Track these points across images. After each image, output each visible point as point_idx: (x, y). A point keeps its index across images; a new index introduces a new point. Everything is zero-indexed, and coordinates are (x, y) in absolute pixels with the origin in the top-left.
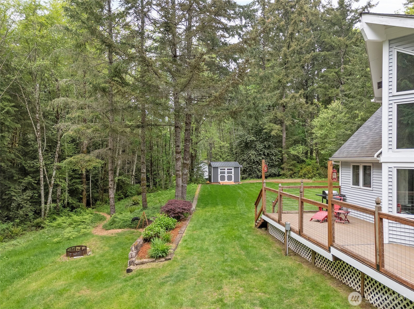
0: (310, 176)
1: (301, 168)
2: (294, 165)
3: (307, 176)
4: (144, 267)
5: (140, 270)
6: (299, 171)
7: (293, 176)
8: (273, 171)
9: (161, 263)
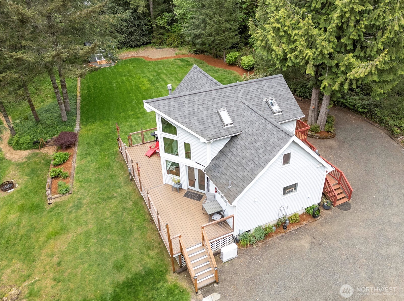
0: (175, 45)
1: (168, 36)
2: (161, 34)
3: (172, 45)
4: (57, 200)
5: (56, 203)
6: (167, 39)
7: (162, 44)
8: (145, 40)
9: (67, 197)
